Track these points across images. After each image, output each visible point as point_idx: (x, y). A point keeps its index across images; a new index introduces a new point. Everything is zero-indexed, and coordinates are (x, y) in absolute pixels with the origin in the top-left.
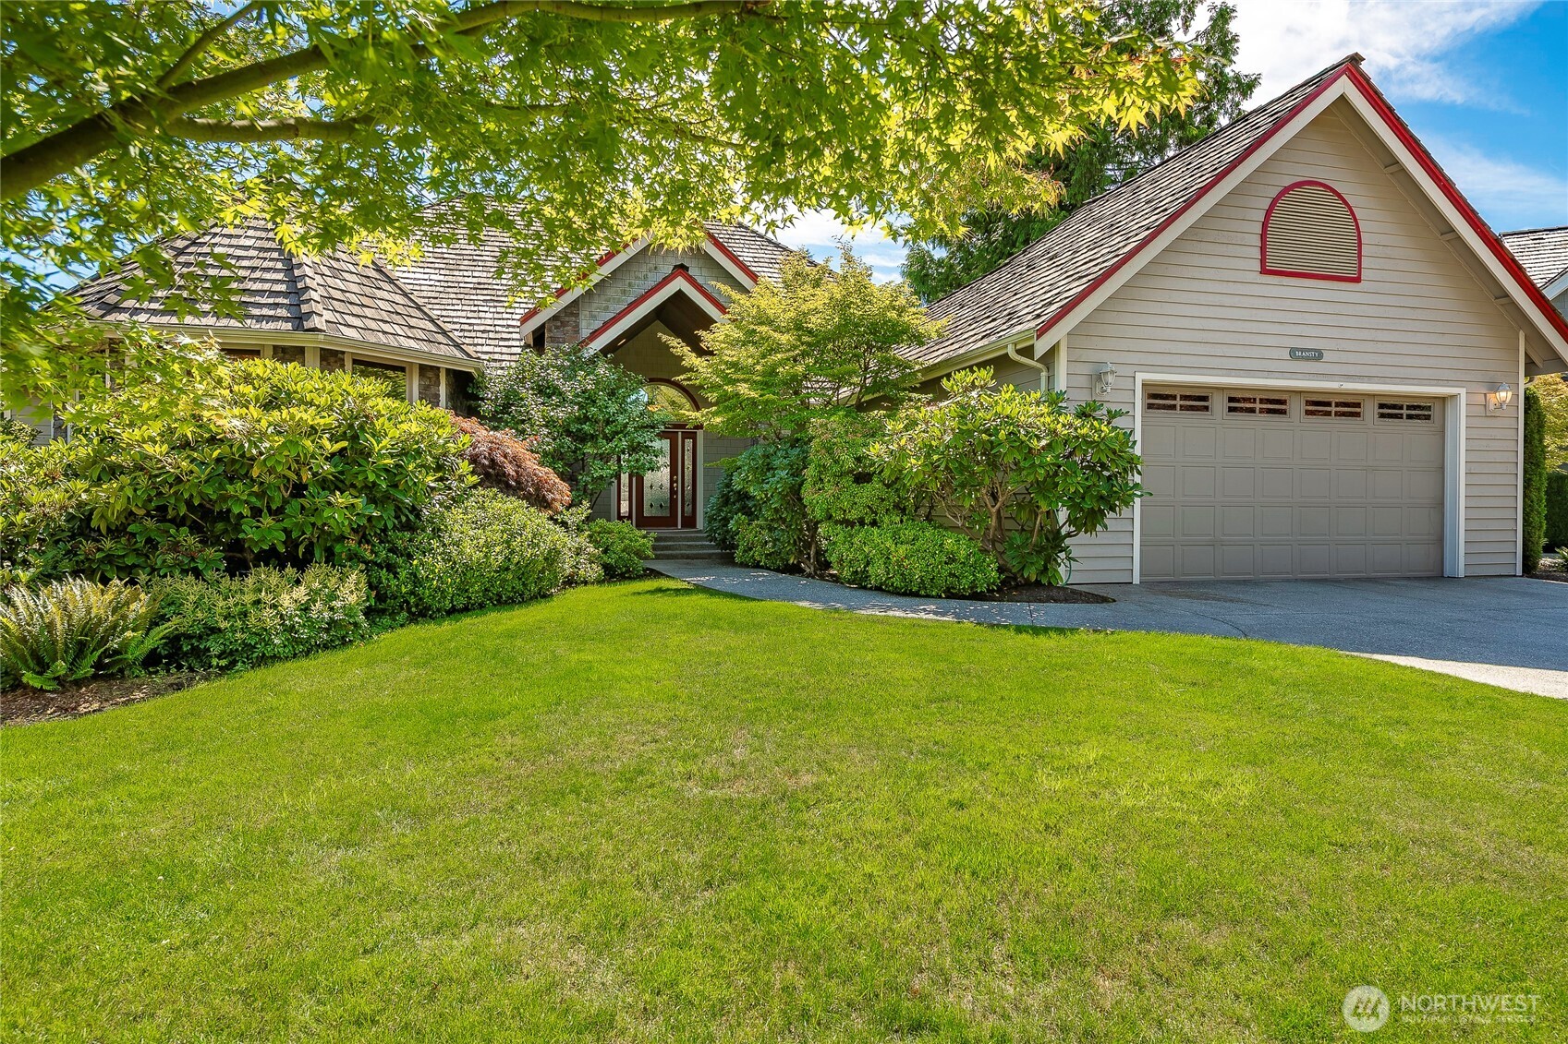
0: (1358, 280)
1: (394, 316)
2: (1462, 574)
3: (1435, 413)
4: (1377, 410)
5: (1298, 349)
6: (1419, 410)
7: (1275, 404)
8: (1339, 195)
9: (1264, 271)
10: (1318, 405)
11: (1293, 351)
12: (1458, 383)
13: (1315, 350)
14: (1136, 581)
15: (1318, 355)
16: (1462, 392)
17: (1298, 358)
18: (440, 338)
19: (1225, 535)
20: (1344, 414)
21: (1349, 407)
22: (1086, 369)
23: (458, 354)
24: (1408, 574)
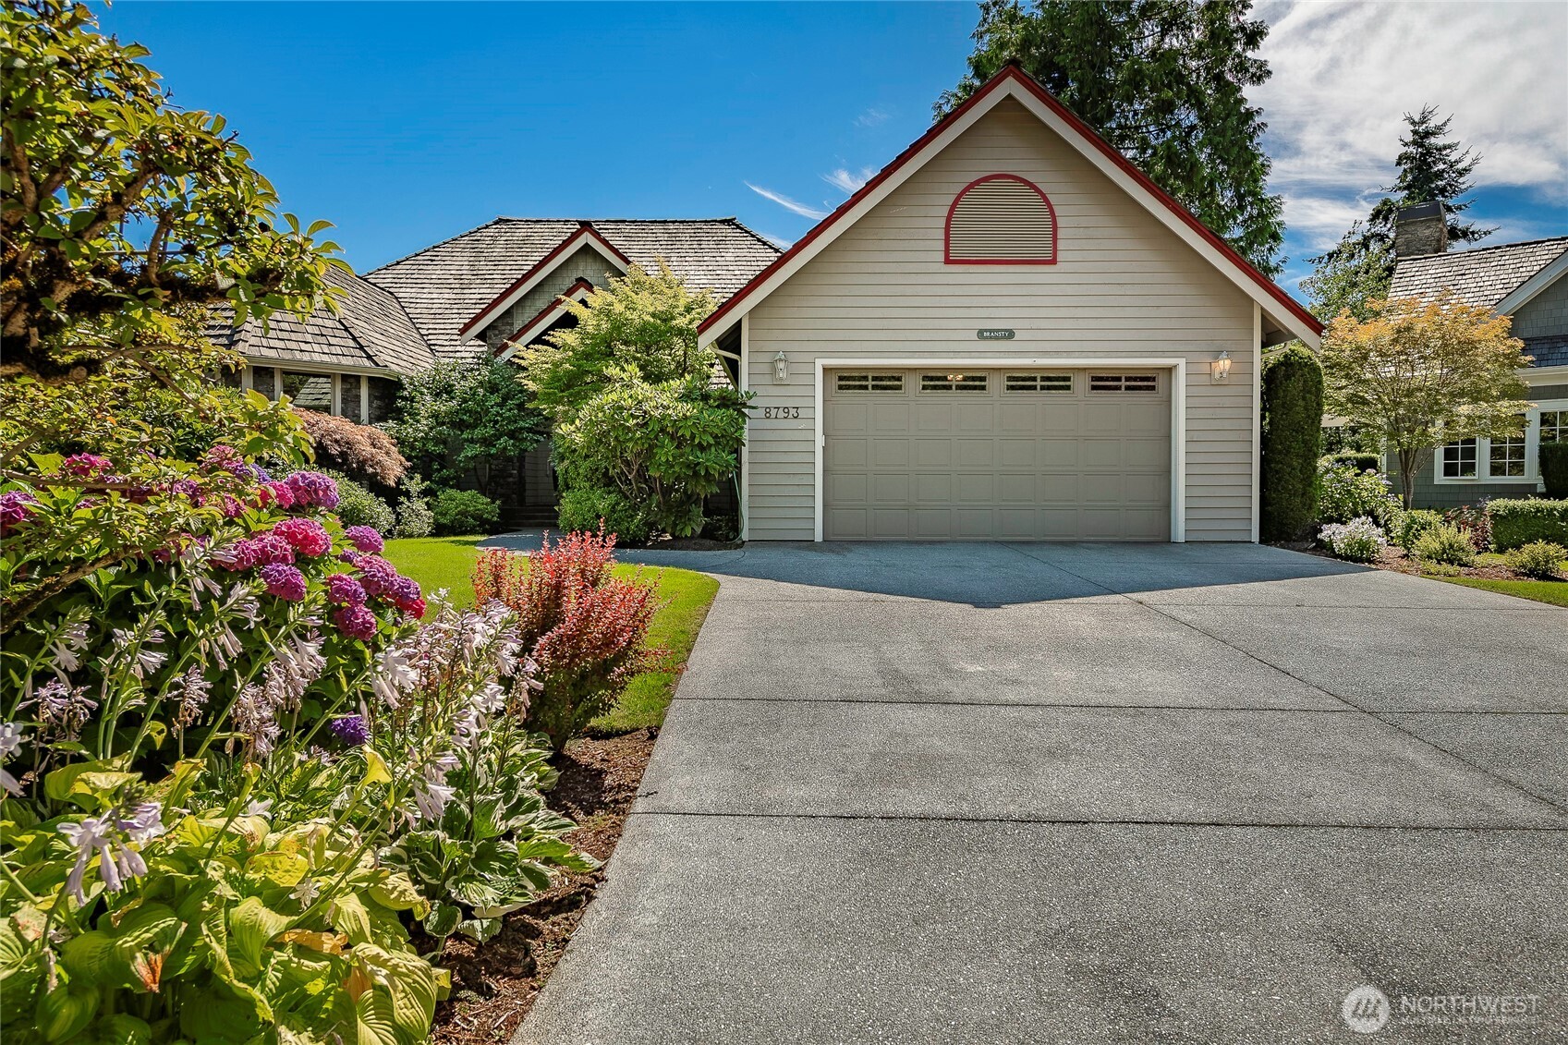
0: (1053, 262)
1: (319, 337)
2: (1181, 539)
3: (1160, 383)
4: (1089, 383)
5: (986, 330)
6: (1143, 382)
7: (974, 381)
8: (1032, 186)
9: (948, 261)
10: (1021, 382)
11: (981, 332)
12: (1175, 354)
13: (1006, 330)
14: (819, 537)
15: (1009, 334)
16: (1181, 363)
17: (986, 338)
18: (358, 352)
19: (919, 500)
20: (1049, 388)
21: (1057, 381)
22: (767, 358)
23: (367, 363)
24: (1128, 539)
